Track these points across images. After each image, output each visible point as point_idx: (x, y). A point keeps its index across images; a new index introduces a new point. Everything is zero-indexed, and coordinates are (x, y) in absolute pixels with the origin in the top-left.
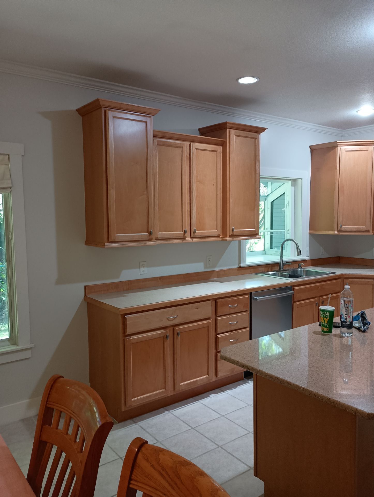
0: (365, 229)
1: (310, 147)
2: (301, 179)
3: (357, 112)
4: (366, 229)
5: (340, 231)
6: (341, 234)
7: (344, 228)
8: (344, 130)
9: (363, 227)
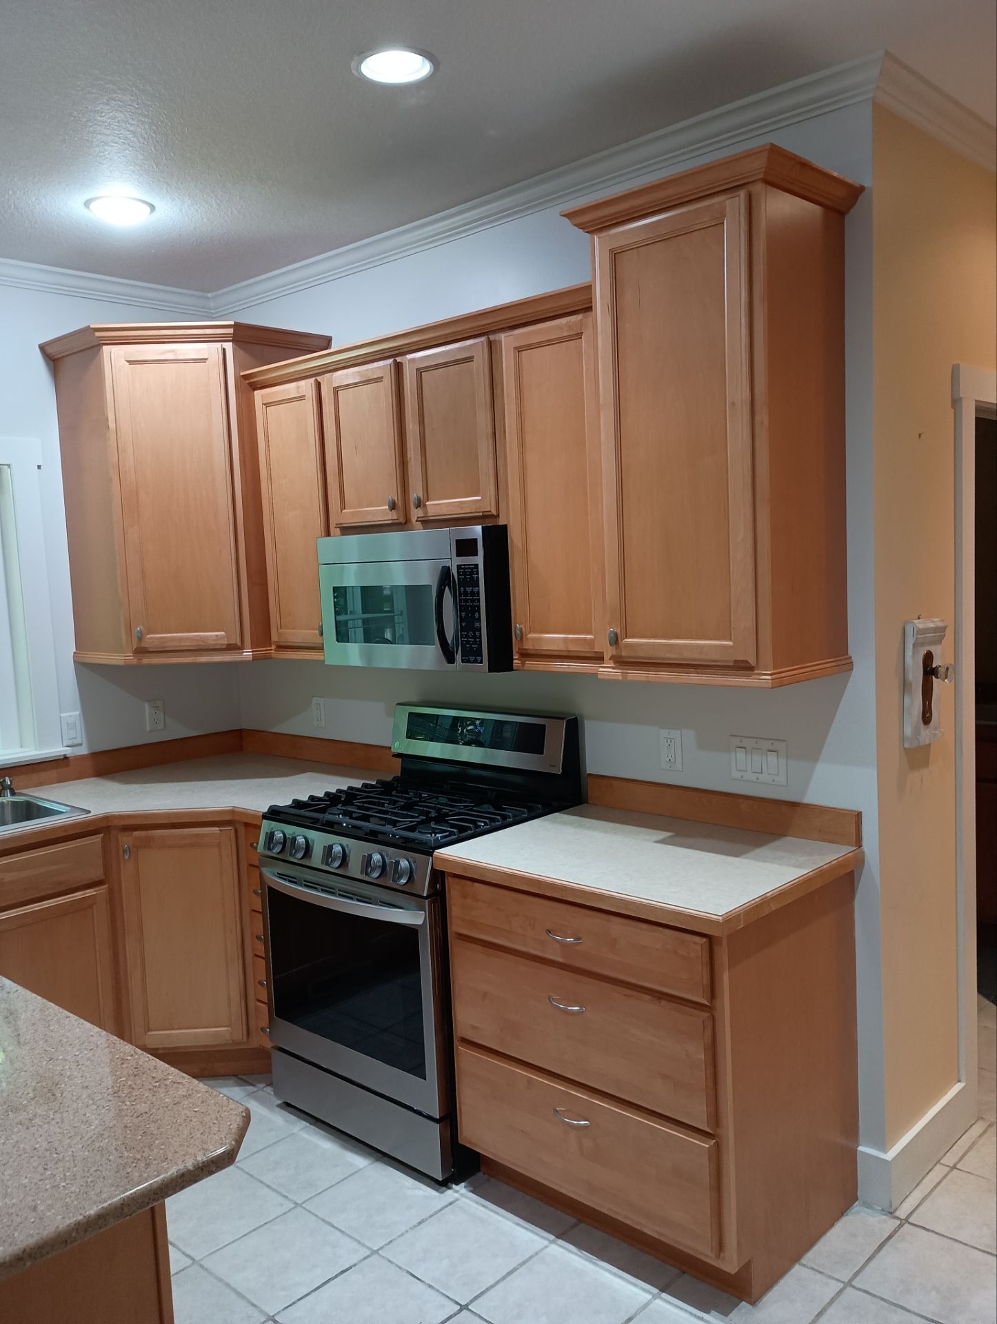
0: (223, 642)
1: (42, 348)
2: (9, 466)
3: (87, 204)
4: (225, 642)
5: (141, 651)
6: (146, 661)
7: (153, 638)
8: (209, 295)
9: (217, 636)
